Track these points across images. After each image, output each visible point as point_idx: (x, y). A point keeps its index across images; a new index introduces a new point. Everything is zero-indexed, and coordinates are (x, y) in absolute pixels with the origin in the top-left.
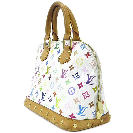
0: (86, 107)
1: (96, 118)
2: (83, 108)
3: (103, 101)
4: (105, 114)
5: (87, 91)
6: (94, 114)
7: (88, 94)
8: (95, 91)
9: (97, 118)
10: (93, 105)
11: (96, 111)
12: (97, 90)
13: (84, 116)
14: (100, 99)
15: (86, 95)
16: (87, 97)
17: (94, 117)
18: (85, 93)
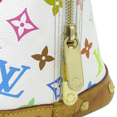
0: (25, 68)
1: (61, 101)
2: (13, 70)
3: (88, 45)
4: (95, 85)
5: (25, 11)
6: (55, 90)
7: (28, 21)
8: (55, 11)
9: (65, 102)
10: (50, 59)
11: (60, 80)
12: (64, 5)
13: (17, 96)
14: (73, 38)
15: (22, 25)
16: (26, 31)
17: (56, 97)
18: (18, 18)
